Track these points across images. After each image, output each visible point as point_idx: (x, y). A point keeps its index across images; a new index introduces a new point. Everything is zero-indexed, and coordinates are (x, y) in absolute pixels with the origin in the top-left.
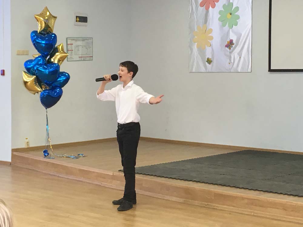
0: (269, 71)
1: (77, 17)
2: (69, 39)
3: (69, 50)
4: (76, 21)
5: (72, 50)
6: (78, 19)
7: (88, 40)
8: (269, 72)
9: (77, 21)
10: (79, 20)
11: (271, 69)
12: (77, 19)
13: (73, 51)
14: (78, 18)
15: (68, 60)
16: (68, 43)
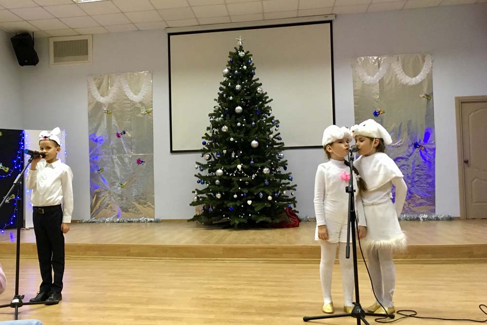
0: (171, 152)
8: (171, 154)
11: (173, 150)
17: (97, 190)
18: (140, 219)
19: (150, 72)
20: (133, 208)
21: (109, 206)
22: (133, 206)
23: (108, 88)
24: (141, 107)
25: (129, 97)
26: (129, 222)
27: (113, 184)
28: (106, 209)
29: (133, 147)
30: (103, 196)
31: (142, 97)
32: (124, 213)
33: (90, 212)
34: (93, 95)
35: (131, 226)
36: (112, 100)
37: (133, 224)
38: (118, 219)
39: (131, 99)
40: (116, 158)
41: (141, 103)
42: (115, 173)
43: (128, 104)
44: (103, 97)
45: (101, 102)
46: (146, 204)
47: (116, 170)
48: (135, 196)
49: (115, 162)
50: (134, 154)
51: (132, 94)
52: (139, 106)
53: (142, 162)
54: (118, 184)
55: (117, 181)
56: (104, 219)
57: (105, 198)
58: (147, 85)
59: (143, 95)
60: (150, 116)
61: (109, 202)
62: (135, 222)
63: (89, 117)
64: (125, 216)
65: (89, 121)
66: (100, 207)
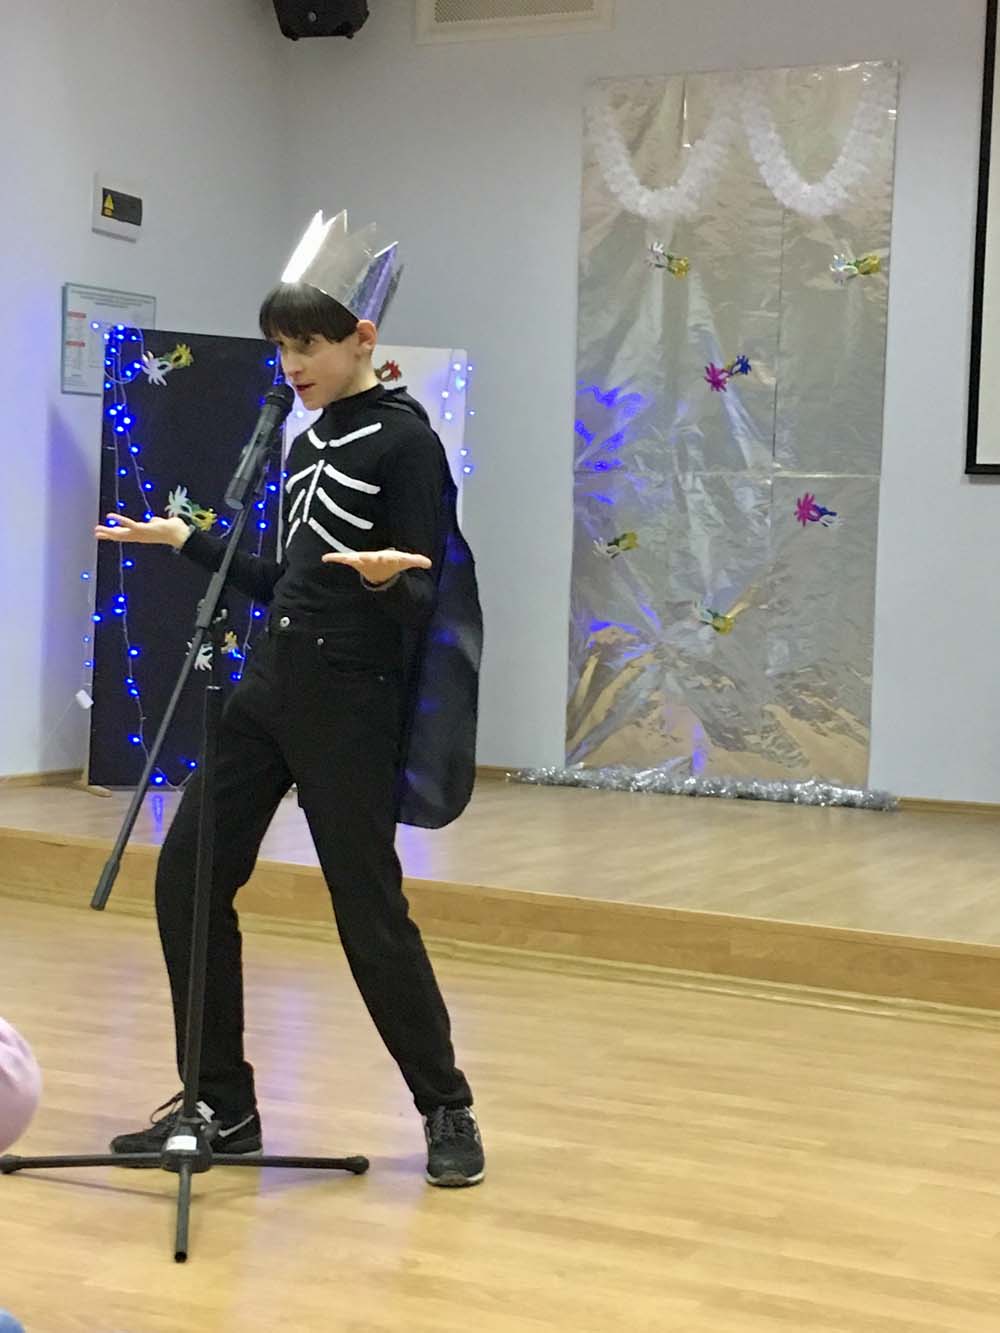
0: (967, 472)
1: (106, 193)
2: (73, 291)
3: (73, 339)
4: (103, 214)
5: (83, 344)
6: (109, 204)
7: (139, 305)
8: (967, 477)
9: (108, 212)
10: (112, 207)
11: (978, 462)
12: (107, 205)
13: (82, 348)
14: (109, 197)
15: (67, 388)
16: (70, 308)
17: (603, 636)
18: (798, 787)
19: (888, 65)
20: (766, 730)
21: (655, 714)
22: (766, 722)
23: (679, 145)
24: (833, 243)
25: (777, 194)
26: (741, 797)
27: (677, 610)
28: (638, 724)
29: (784, 436)
30: (628, 665)
31: (842, 194)
32: (720, 753)
33: (564, 736)
34: (607, 176)
35: (749, 816)
36: (694, 207)
37: (761, 808)
38: (692, 781)
39: (787, 203)
40: (699, 486)
41: (834, 220)
42: (686, 556)
43: (770, 224)
44: (653, 188)
45: (643, 211)
46: (827, 716)
47: (694, 548)
48: (782, 675)
49: (691, 506)
50: (785, 474)
51: (793, 177)
52: (823, 235)
53: (822, 512)
54: (699, 612)
55: (695, 596)
56: (626, 773)
57: (637, 673)
58: (870, 132)
59: (849, 181)
60: (877, 286)
61: (655, 697)
62: (768, 800)
63: (581, 288)
64: (726, 767)
65: (581, 305)
66: (610, 713)
